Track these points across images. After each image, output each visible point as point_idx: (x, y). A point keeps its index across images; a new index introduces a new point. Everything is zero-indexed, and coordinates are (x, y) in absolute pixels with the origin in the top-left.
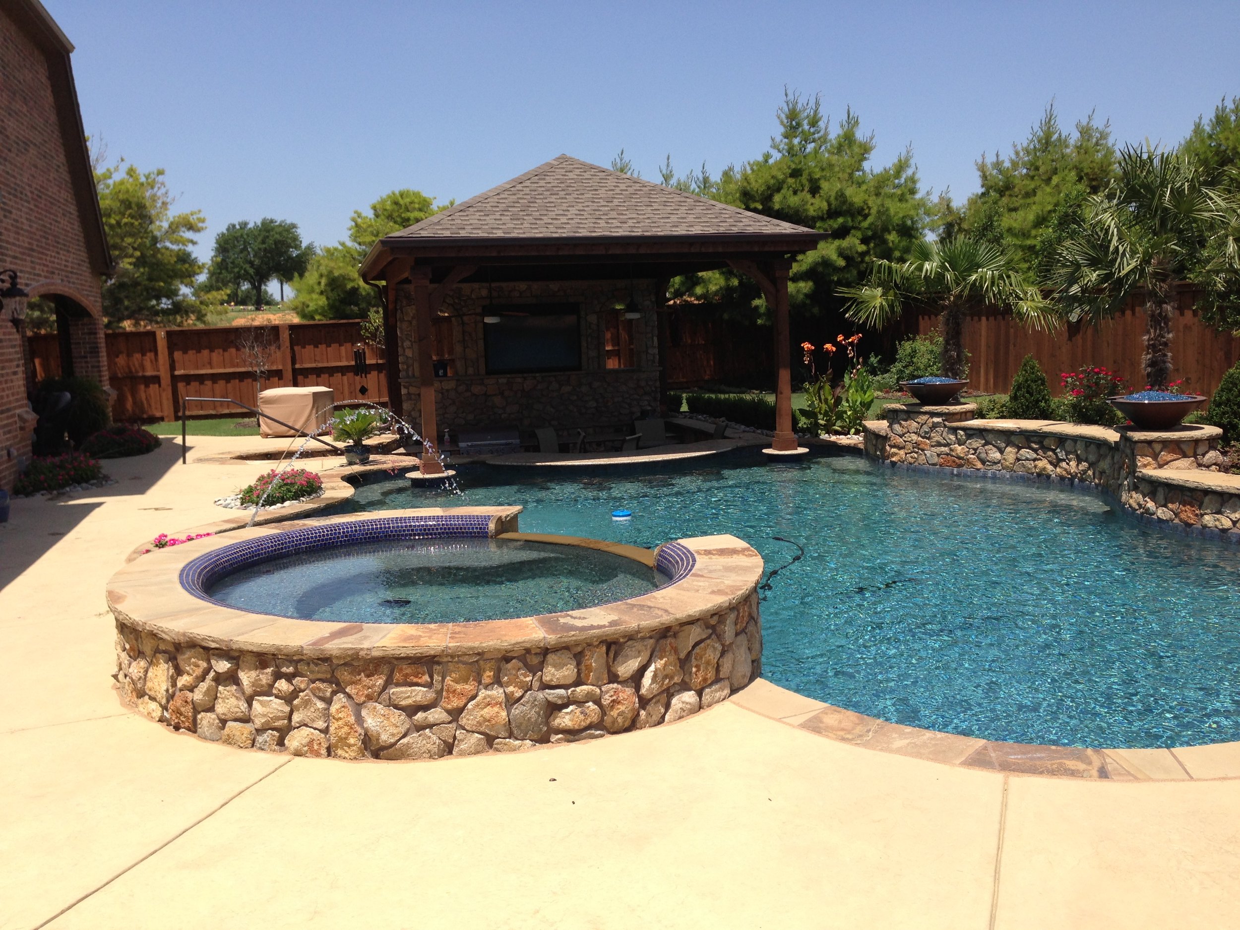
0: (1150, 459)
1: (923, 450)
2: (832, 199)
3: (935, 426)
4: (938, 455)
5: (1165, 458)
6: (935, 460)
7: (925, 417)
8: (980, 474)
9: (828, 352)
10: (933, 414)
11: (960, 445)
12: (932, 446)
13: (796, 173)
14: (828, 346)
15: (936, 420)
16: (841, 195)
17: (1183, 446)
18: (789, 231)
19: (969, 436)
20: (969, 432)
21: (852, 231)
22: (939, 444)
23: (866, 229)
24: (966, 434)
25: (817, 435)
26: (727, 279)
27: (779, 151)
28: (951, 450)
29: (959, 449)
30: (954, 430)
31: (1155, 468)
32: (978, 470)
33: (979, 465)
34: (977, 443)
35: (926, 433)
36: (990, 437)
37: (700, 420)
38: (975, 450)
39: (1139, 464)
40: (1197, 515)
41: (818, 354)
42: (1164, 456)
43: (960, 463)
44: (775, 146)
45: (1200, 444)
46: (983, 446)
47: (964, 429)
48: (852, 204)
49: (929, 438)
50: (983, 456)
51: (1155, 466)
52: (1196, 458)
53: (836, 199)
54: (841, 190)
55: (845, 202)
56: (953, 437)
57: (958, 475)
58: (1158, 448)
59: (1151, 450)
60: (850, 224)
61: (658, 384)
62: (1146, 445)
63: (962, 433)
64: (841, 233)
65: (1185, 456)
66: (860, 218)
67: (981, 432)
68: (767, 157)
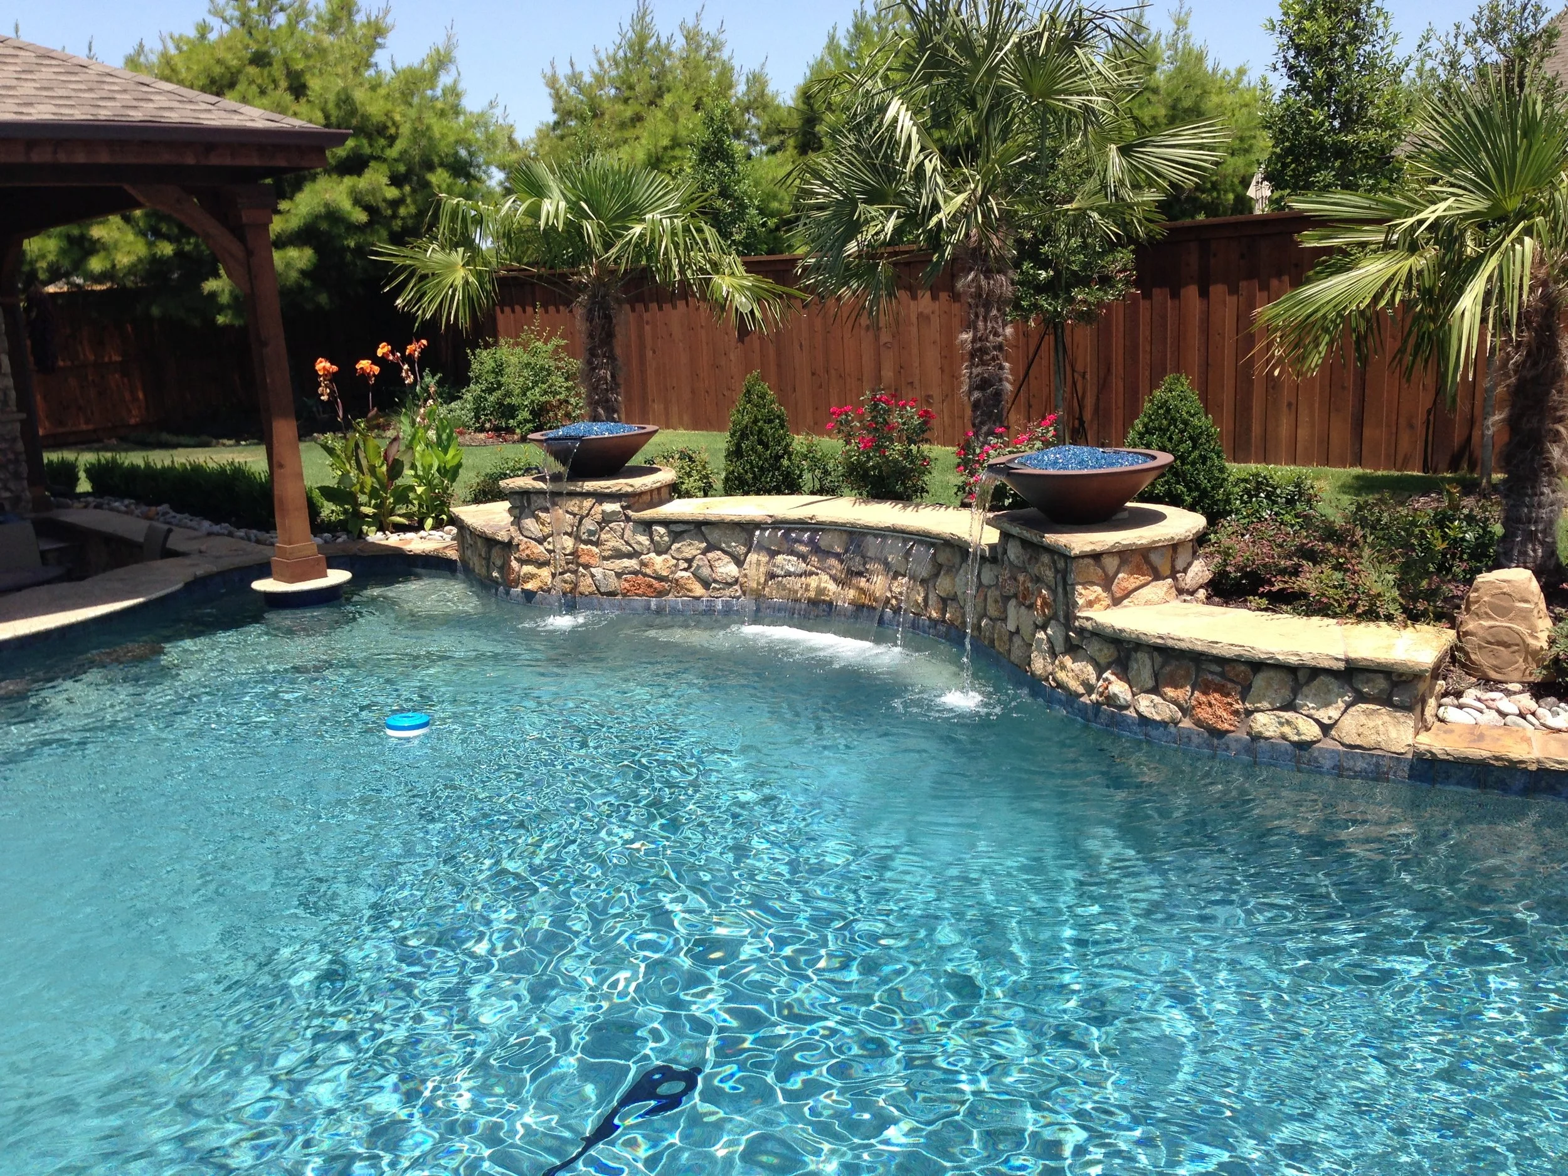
0: (1098, 589)
1: (587, 567)
2: (331, 106)
3: (606, 520)
4: (619, 575)
5: (1125, 584)
6: (614, 583)
7: (588, 503)
8: (702, 607)
9: (365, 376)
10: (601, 497)
11: (659, 553)
12: (605, 558)
13: (260, 59)
14: (364, 364)
15: (610, 507)
16: (345, 100)
17: (1154, 558)
18: (260, 124)
19: (676, 536)
20: (673, 528)
21: (372, 164)
22: (618, 555)
23: (396, 160)
24: (670, 532)
25: (361, 535)
26: (150, 245)
27: (225, 21)
28: (643, 564)
29: (659, 563)
30: (647, 526)
31: (1108, 607)
32: (698, 598)
33: (698, 590)
34: (691, 548)
35: (591, 533)
36: (714, 535)
37: (118, 511)
38: (689, 561)
39: (1080, 601)
40: (1236, 713)
41: (346, 379)
42: (1125, 580)
43: (664, 585)
44: (216, 12)
45: (1180, 550)
46: (704, 552)
47: (665, 523)
48: (365, 118)
49: (597, 544)
50: (705, 572)
51: (1108, 601)
52: (1175, 579)
53: (338, 106)
54: (345, 89)
55: (353, 112)
56: (644, 540)
57: (659, 611)
58: (1111, 563)
59: (1100, 571)
60: (367, 150)
61: (20, 446)
62: (1090, 561)
63: (662, 530)
64: (354, 165)
65: (1157, 577)
66: (382, 142)
67: (698, 527)
68: (203, 30)
